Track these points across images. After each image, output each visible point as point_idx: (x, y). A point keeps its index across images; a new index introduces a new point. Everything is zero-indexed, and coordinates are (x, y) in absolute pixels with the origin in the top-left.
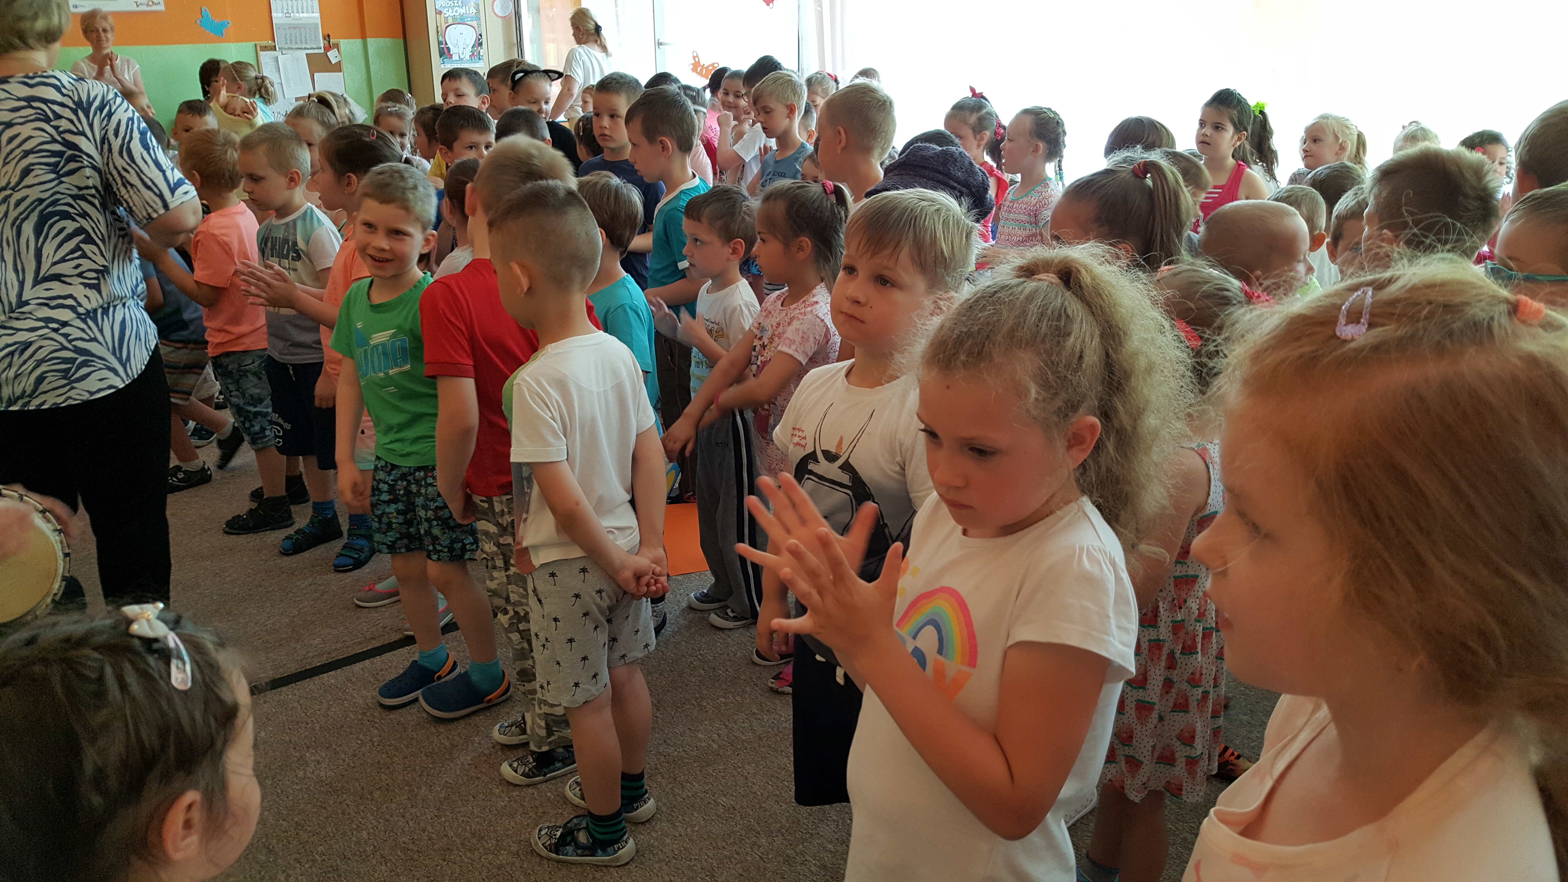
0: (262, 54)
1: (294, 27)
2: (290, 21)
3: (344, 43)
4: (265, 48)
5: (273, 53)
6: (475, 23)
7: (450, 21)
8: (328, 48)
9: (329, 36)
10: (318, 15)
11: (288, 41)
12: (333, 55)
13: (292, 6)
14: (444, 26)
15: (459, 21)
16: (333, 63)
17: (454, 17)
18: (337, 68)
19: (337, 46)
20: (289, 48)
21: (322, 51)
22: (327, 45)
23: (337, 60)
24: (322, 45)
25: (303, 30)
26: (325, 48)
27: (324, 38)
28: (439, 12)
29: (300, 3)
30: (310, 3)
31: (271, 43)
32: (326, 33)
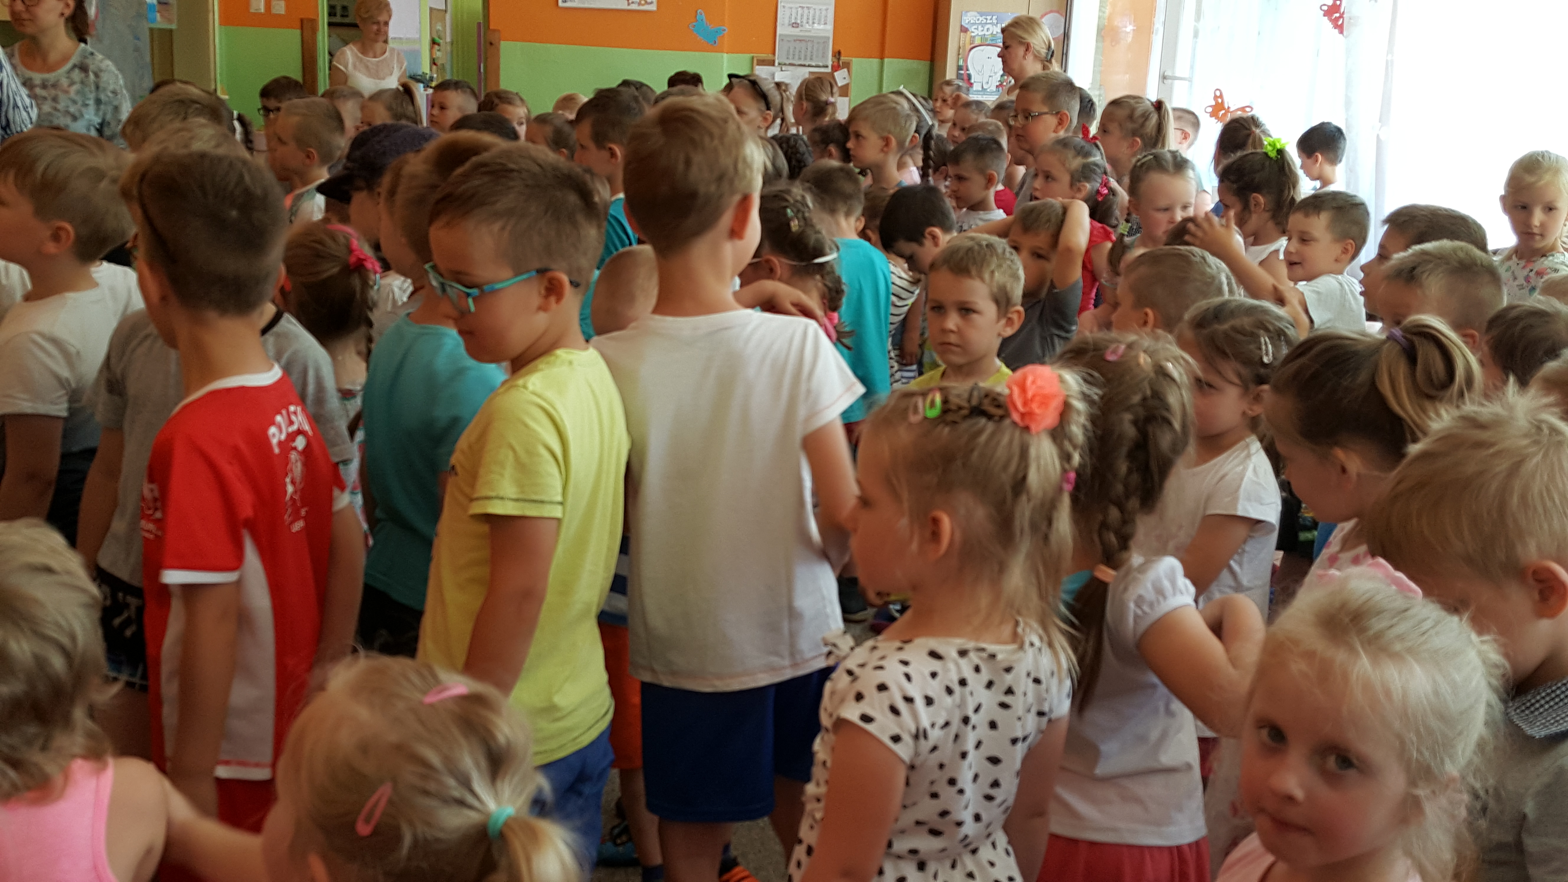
2: (796, 32)
3: (857, 63)
4: (762, 62)
5: (771, 68)
7: (977, 41)
9: (839, 53)
10: (830, 27)
11: (791, 57)
13: (802, 15)
15: (989, 42)
19: (847, 65)
20: (791, 65)
22: (836, 64)
24: (830, 63)
27: (834, 55)
28: (964, 30)
29: (812, 12)
30: (824, 13)
31: (770, 56)
32: (837, 49)
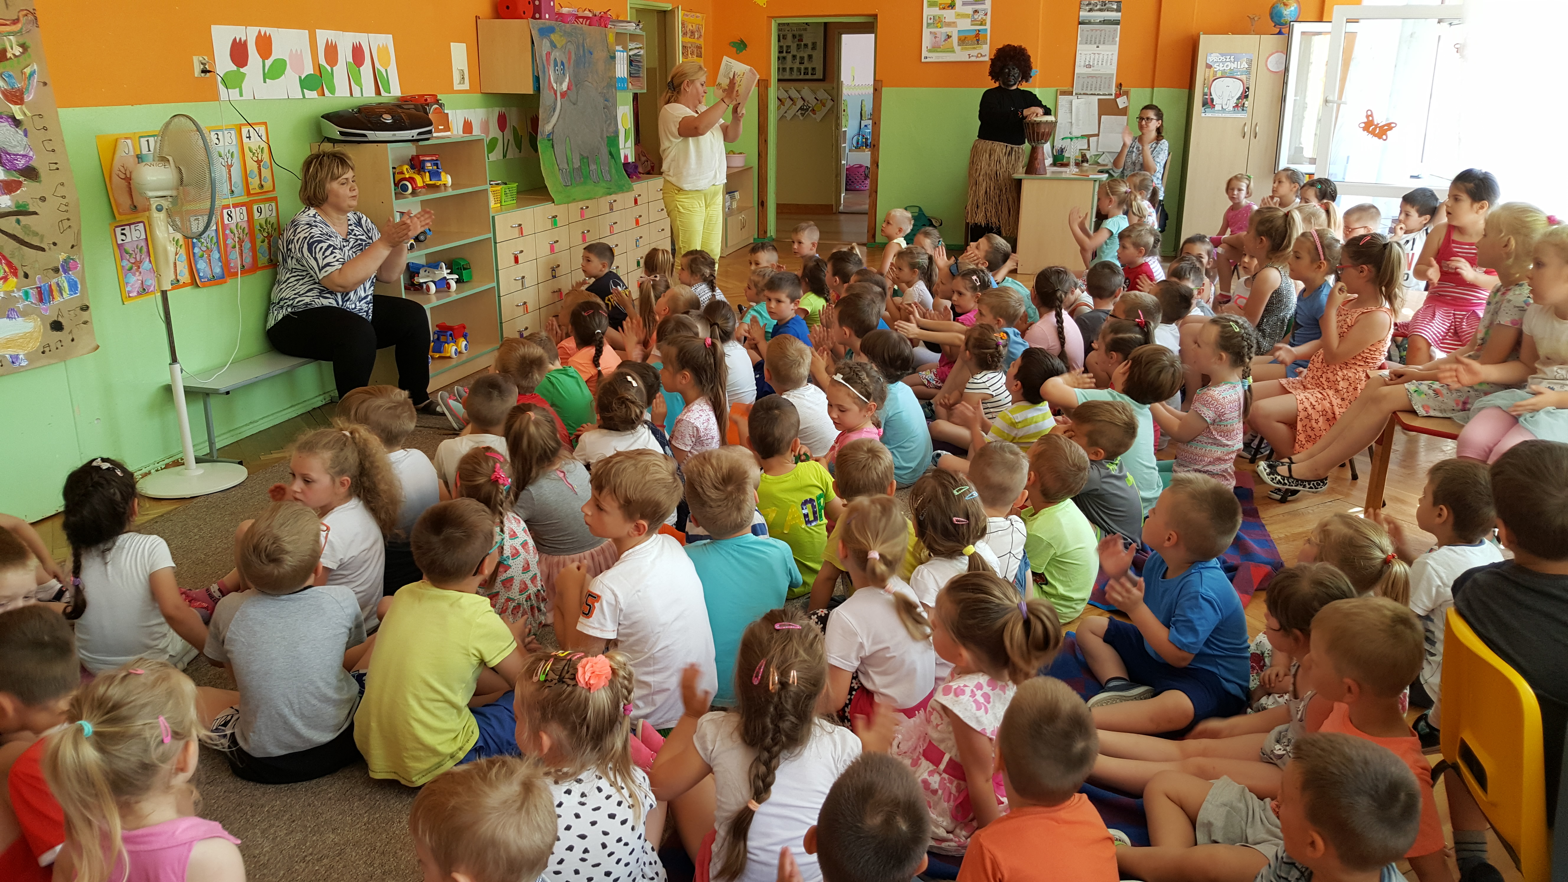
0: (1061, 98)
1: (1091, 76)
2: (1089, 71)
3: (1133, 91)
4: (1064, 93)
5: (1070, 97)
6: (1244, 77)
7: (1219, 75)
8: (1118, 95)
9: (1121, 85)
10: (1114, 67)
12: (1122, 102)
13: (1094, 61)
14: (1211, 79)
15: (1228, 75)
16: (1120, 107)
17: (1223, 71)
18: (1124, 112)
19: (1126, 93)
20: (1084, 94)
21: (1113, 97)
23: (1124, 105)
24: (1114, 92)
25: (1099, 80)
26: (1116, 94)
27: (1117, 86)
28: (1209, 66)
29: (1101, 56)
30: (1110, 57)
31: (1070, 89)
32: (1120, 82)
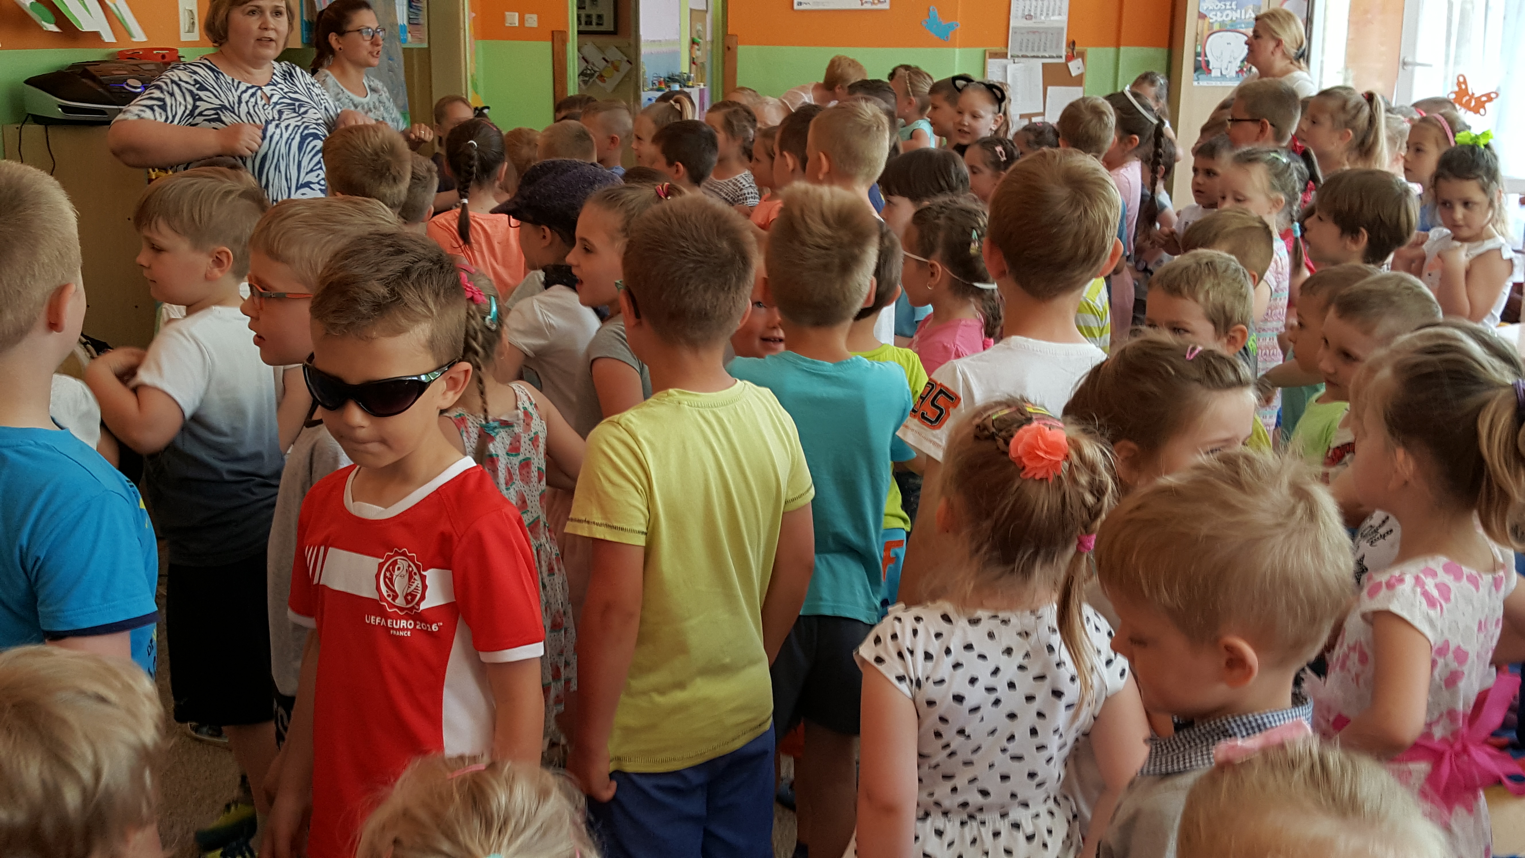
0: (990, 61)
1: (1034, 31)
2: (1029, 24)
3: (1091, 52)
4: (995, 55)
5: (1004, 61)
7: (1216, 27)
8: (1070, 58)
9: (1074, 43)
10: (1065, 18)
11: (1024, 48)
12: (1075, 67)
13: (1036, 7)
14: (1206, 33)
15: (1228, 27)
16: (1073, 74)
17: (1222, 23)
18: (1077, 80)
19: (1082, 55)
20: (1023, 56)
21: (1063, 60)
22: (1070, 53)
23: (1079, 72)
24: (1064, 54)
25: (1043, 36)
26: (1067, 57)
27: (1068, 45)
28: (1202, 16)
29: (1046, 3)
30: (1058, 4)
31: (1003, 50)
32: (1071, 39)
